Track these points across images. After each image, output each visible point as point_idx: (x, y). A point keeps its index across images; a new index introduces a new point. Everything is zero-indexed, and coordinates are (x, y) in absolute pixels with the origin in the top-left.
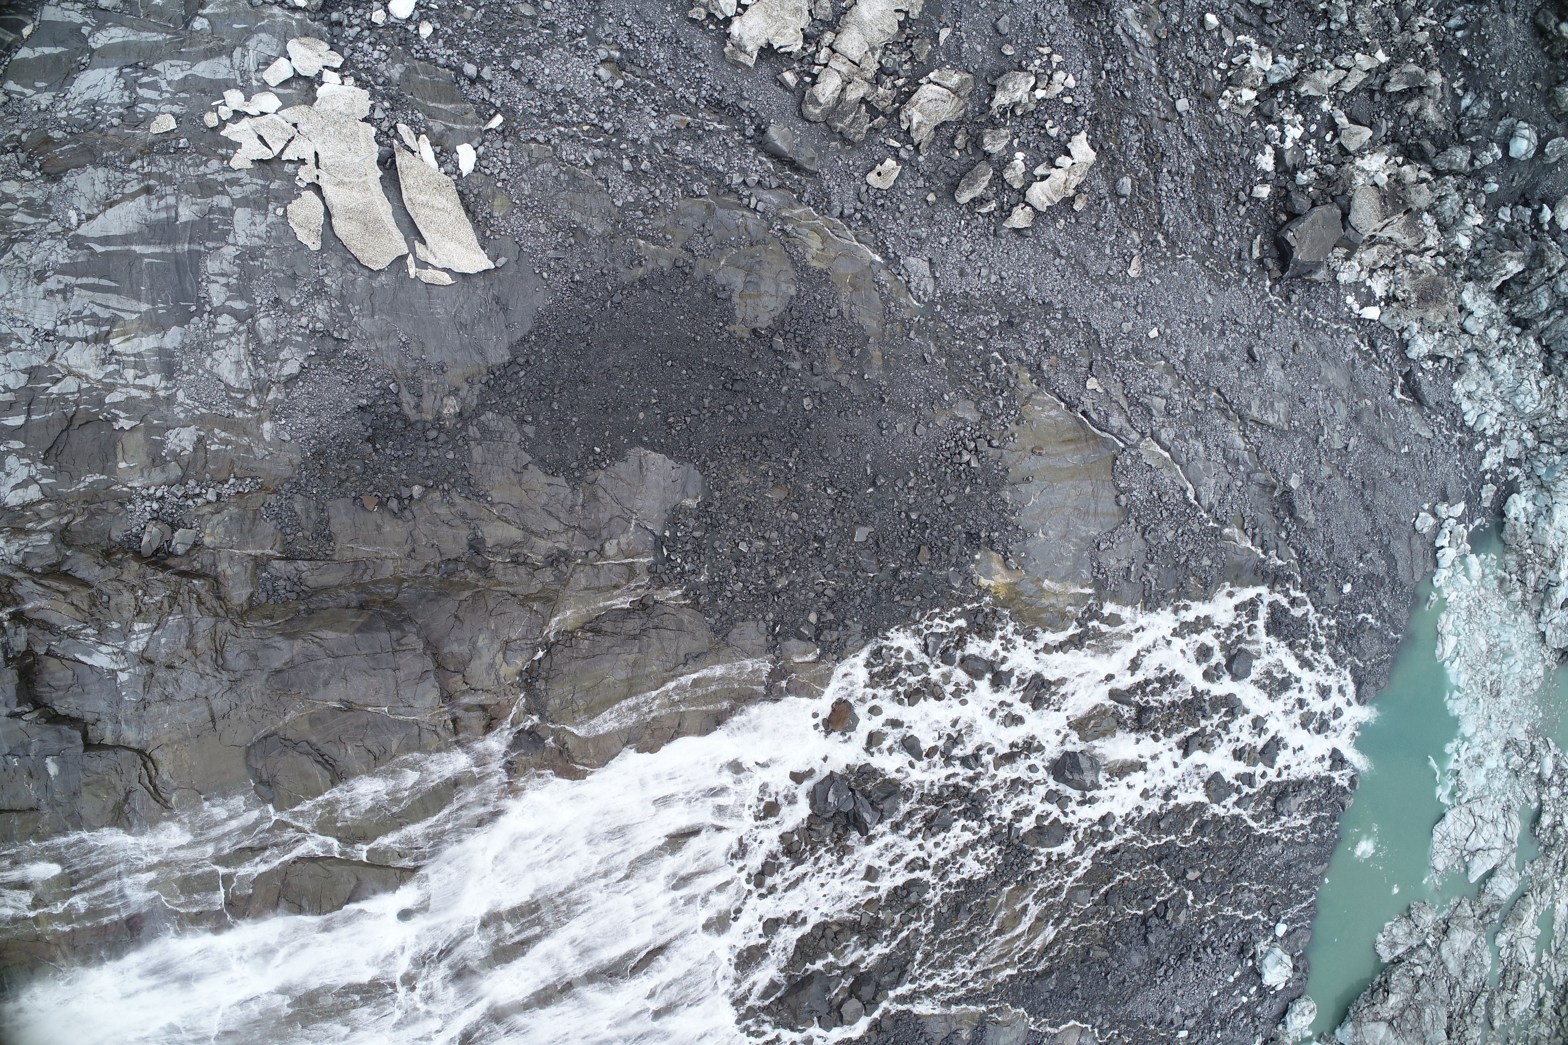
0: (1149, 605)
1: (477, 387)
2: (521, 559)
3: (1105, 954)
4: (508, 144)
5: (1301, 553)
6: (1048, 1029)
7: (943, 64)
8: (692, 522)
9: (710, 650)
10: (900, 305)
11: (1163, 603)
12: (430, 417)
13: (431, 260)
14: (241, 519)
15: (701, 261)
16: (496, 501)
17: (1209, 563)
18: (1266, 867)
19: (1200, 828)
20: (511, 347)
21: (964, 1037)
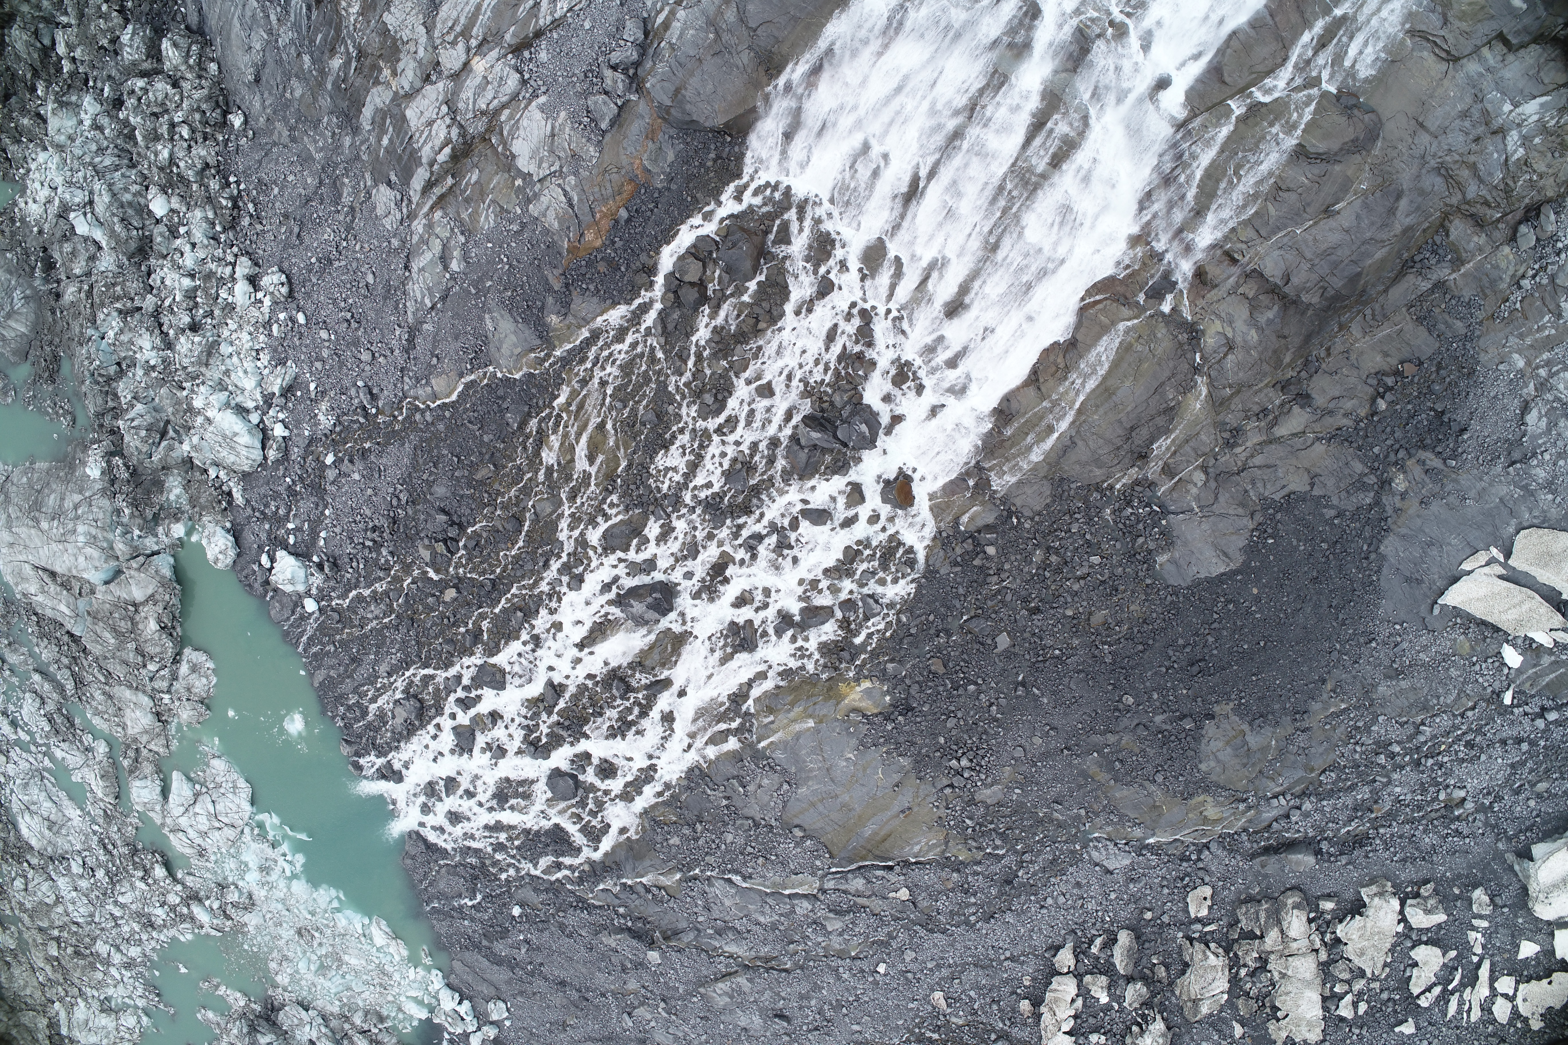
0: (697, 772)
1: (1389, 510)
2: (1261, 416)
3: (478, 476)
4: (1490, 690)
5: (589, 908)
6: (472, 377)
7: (1221, 1011)
8: (1152, 545)
9: (1058, 463)
10: (1108, 824)
11: (685, 783)
12: (1409, 463)
13: (1487, 570)
14: (1493, 283)
15: (1290, 730)
16: (1317, 444)
17: (671, 842)
18: (378, 647)
19: (476, 635)
20: (1383, 558)
21: (554, 317)
